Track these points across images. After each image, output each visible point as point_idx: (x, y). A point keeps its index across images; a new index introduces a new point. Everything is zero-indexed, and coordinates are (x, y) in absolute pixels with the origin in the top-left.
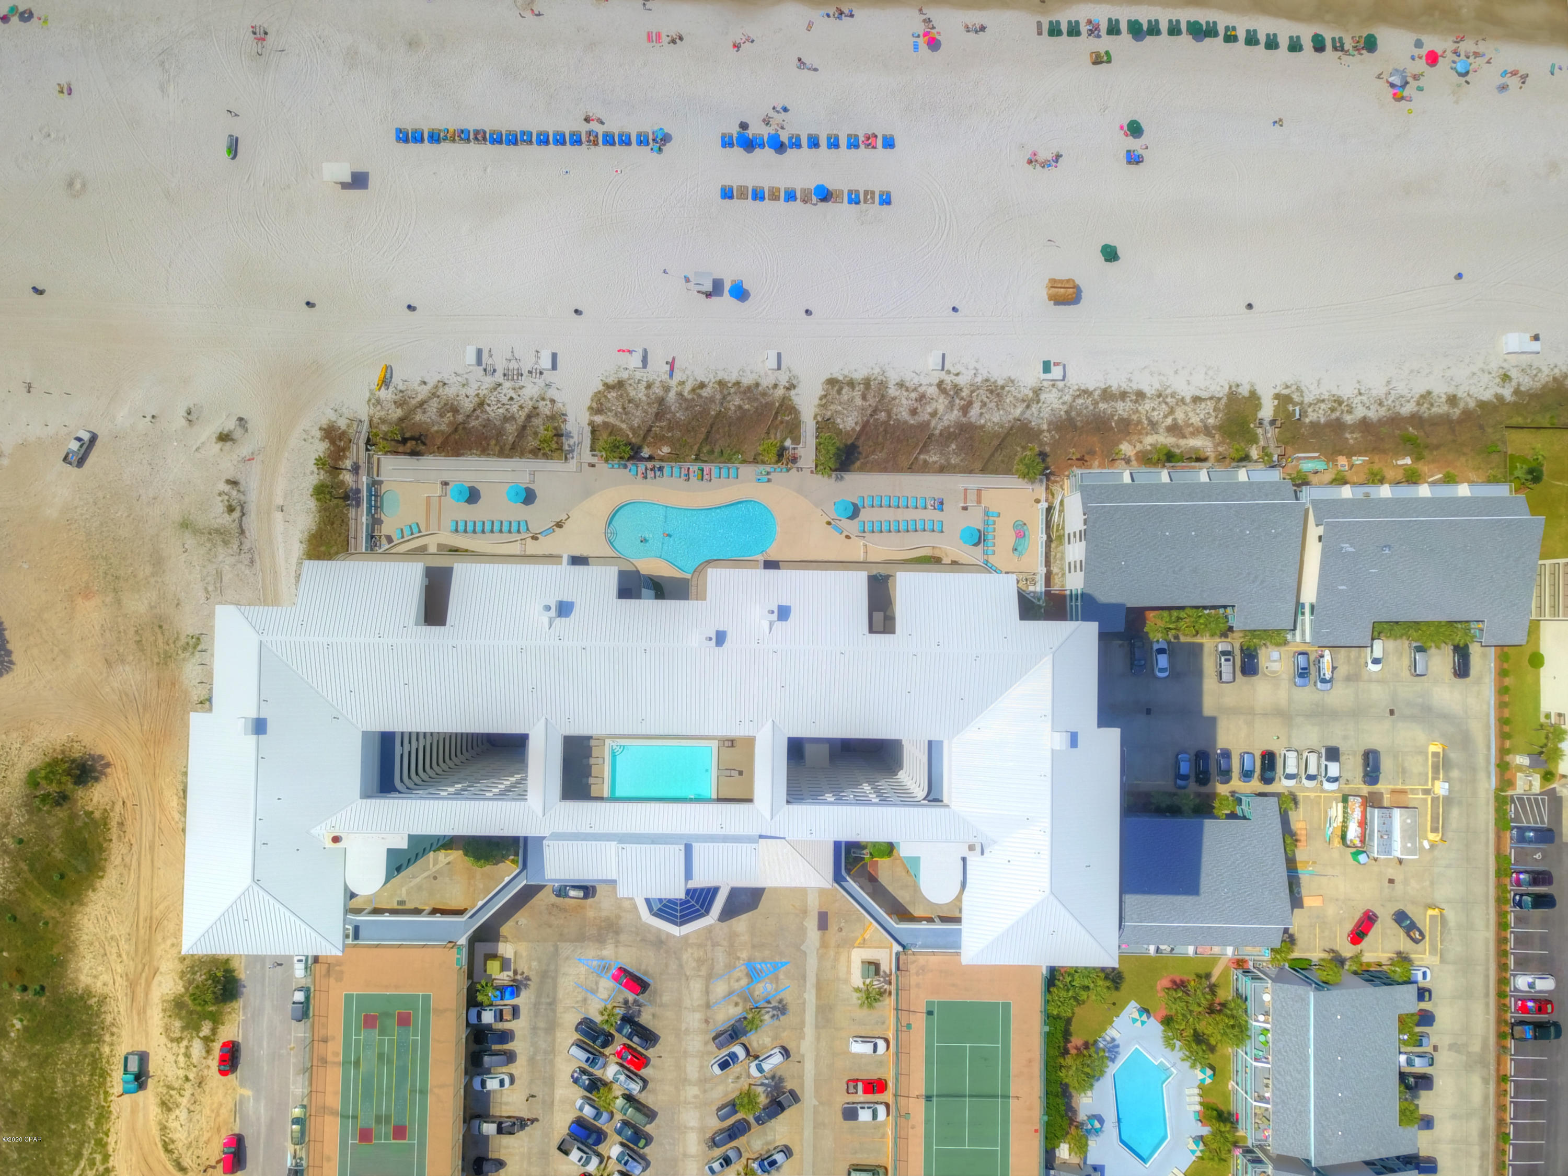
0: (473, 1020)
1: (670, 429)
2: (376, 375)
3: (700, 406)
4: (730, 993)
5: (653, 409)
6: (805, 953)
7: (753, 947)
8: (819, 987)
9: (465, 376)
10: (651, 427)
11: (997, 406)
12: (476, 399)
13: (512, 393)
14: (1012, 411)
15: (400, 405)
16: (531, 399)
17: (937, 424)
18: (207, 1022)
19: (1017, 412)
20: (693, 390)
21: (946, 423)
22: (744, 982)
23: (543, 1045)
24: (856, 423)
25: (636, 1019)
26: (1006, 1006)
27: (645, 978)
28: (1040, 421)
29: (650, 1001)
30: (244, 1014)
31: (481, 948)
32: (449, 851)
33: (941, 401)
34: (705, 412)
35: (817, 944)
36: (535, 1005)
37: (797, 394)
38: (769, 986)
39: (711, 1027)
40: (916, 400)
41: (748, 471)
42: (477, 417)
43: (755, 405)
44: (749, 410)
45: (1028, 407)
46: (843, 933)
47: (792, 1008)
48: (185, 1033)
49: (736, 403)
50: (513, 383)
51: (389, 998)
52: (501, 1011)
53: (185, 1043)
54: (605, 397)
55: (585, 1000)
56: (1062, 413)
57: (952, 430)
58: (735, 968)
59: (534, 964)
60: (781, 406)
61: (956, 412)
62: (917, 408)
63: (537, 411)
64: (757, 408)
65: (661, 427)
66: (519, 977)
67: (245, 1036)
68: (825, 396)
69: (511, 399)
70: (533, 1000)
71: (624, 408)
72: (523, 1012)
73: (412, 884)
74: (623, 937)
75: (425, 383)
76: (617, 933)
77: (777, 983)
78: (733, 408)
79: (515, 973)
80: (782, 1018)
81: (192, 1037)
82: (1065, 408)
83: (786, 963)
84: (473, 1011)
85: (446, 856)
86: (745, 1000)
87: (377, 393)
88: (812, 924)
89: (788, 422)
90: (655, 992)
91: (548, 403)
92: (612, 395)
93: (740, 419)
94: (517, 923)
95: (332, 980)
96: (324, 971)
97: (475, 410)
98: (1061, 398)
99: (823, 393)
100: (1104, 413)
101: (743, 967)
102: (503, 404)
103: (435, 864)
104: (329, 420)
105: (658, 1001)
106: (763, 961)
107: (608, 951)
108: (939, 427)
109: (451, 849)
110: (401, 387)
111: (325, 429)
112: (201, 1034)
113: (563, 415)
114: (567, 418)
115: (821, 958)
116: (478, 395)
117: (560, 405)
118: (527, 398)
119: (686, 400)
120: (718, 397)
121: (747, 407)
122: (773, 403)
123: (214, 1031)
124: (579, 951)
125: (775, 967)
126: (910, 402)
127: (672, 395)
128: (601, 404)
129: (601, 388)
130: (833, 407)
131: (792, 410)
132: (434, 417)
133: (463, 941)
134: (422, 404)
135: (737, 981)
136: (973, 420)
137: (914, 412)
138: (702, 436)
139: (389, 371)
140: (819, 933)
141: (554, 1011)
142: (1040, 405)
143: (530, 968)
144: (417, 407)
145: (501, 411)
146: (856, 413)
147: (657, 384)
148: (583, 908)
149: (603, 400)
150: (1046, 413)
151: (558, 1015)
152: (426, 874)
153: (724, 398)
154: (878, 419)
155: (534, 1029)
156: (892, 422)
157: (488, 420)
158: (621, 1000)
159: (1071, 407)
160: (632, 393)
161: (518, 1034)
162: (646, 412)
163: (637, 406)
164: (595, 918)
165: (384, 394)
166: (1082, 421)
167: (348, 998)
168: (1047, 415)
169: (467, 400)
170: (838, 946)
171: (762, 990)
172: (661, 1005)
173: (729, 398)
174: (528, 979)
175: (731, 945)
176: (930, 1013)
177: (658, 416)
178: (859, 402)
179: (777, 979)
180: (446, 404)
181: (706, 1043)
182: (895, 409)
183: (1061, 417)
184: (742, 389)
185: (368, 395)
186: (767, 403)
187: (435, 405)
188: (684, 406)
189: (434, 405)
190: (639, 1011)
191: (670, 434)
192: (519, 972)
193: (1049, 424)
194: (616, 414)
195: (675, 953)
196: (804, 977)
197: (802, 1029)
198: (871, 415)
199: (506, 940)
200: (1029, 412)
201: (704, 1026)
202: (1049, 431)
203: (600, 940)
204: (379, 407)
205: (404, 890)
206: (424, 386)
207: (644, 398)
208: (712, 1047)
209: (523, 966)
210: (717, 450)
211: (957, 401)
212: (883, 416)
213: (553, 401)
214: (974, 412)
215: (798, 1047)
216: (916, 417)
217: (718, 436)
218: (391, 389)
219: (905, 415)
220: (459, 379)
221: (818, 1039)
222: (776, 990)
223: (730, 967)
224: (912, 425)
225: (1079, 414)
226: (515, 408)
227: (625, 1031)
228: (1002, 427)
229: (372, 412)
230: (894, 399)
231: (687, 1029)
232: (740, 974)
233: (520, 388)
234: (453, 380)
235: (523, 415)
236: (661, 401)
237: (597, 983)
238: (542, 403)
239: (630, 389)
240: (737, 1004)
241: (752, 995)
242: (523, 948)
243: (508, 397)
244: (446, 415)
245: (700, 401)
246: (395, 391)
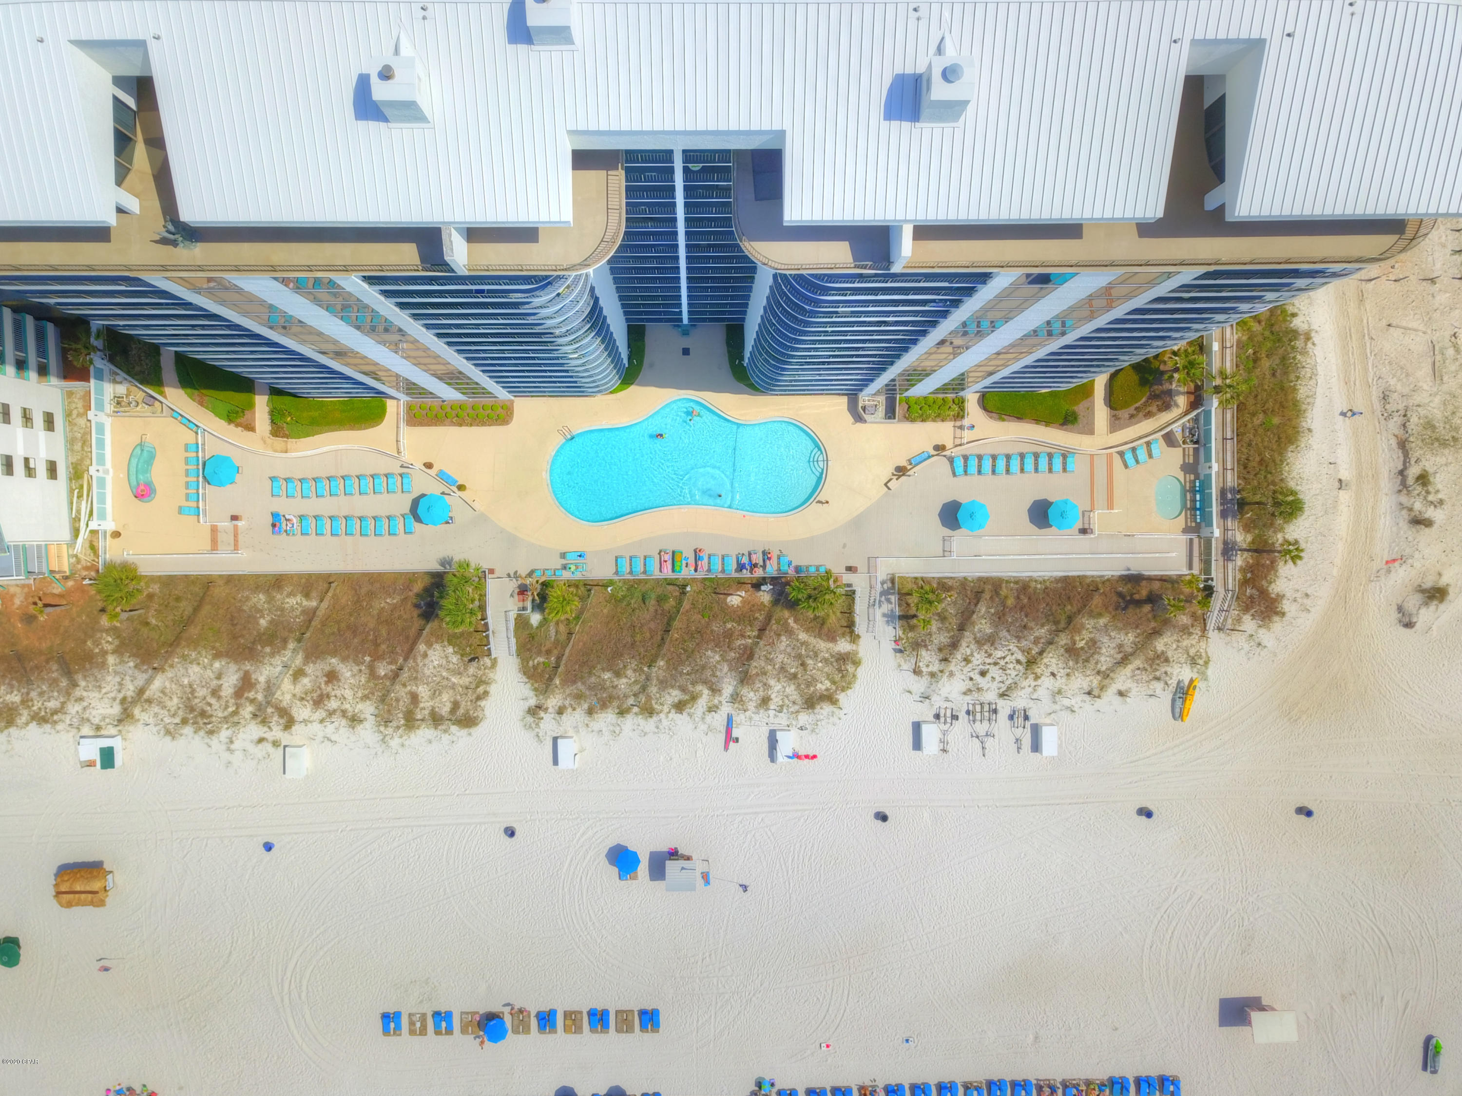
1: (729, 635)
2: (1197, 703)
3: (681, 674)
5: (756, 664)
9: (1057, 707)
10: (759, 637)
11: (193, 691)
12: (1038, 671)
13: (982, 682)
14: (167, 684)
15: (1158, 657)
16: (951, 674)
17: (292, 659)
19: (158, 682)
20: (694, 698)
21: (278, 661)
24: (425, 655)
28: (119, 668)
33: (288, 697)
34: (674, 665)
37: (526, 699)
40: (328, 696)
41: (601, 570)
42: (1036, 641)
43: (593, 679)
44: (603, 670)
45: (141, 691)
49: (624, 680)
50: (982, 699)
54: (834, 682)
56: (83, 683)
57: (268, 649)
60: (550, 679)
61: (262, 679)
62: (327, 683)
63: (941, 656)
64: (590, 673)
65: (743, 636)
68: (479, 698)
69: (983, 674)
71: (803, 664)
75: (1121, 694)
78: (629, 672)
82: (78, 692)
87: (1195, 676)
89: (539, 653)
91: (924, 669)
92: (823, 686)
93: (617, 654)
97: (1041, 653)
98: (85, 709)
99: (482, 703)
100: (12, 687)
102: (996, 664)
104: (1269, 629)
108: (288, 653)
110: (1158, 686)
111: (1277, 613)
113: (901, 651)
114: (894, 646)
116: (1037, 678)
117: (905, 666)
118: (958, 676)
119: (705, 682)
120: (653, 690)
121: (607, 675)
122: (565, 682)
126: (338, 693)
127: (728, 689)
128: (840, 670)
129: (841, 697)
130: (465, 680)
131: (531, 674)
132: (1105, 639)
134: (1124, 660)
136: (233, 667)
137: (332, 677)
138: (676, 624)
139: (1177, 710)
142: (120, 696)
144: (1132, 654)
145: (999, 654)
146: (427, 672)
147: (751, 706)
149: (837, 677)
150: (110, 682)
153: (644, 688)
154: (391, 663)
156: (367, 659)
157: (1019, 638)
159: (68, 694)
160: (791, 689)
162: (769, 660)
163: (783, 669)
165: (1183, 673)
166: (50, 671)
168: (109, 678)
169: (1053, 668)
173: (636, 688)
177: (749, 655)
178: (423, 691)
180: (1087, 660)
182: (363, 680)
183: (85, 677)
184: (615, 703)
185: (1210, 672)
186: (574, 682)
187: (1103, 659)
188: (708, 673)
189: (1105, 660)
191: (729, 626)
193: (103, 665)
194: (816, 655)
198: (401, 669)
200: (140, 681)
202: (104, 653)
204: (1192, 652)
206: (1123, 688)
207: (772, 682)
210: (652, 602)
211: (260, 697)
212: (383, 669)
213: (917, 672)
214: (230, 681)
216: (327, 668)
217: (652, 625)
218: (1173, 683)
219: (346, 671)
220: (1066, 702)
224: (334, 654)
225: (54, 682)
226: (978, 658)
228: (184, 657)
229: (1203, 644)
230: (365, 698)
233: (970, 690)
234: (1076, 701)
235: (964, 649)
236: (745, 679)
238: (935, 667)
239: (795, 696)
243: (988, 676)
244: (1086, 644)
245: (682, 681)
246: (1168, 678)
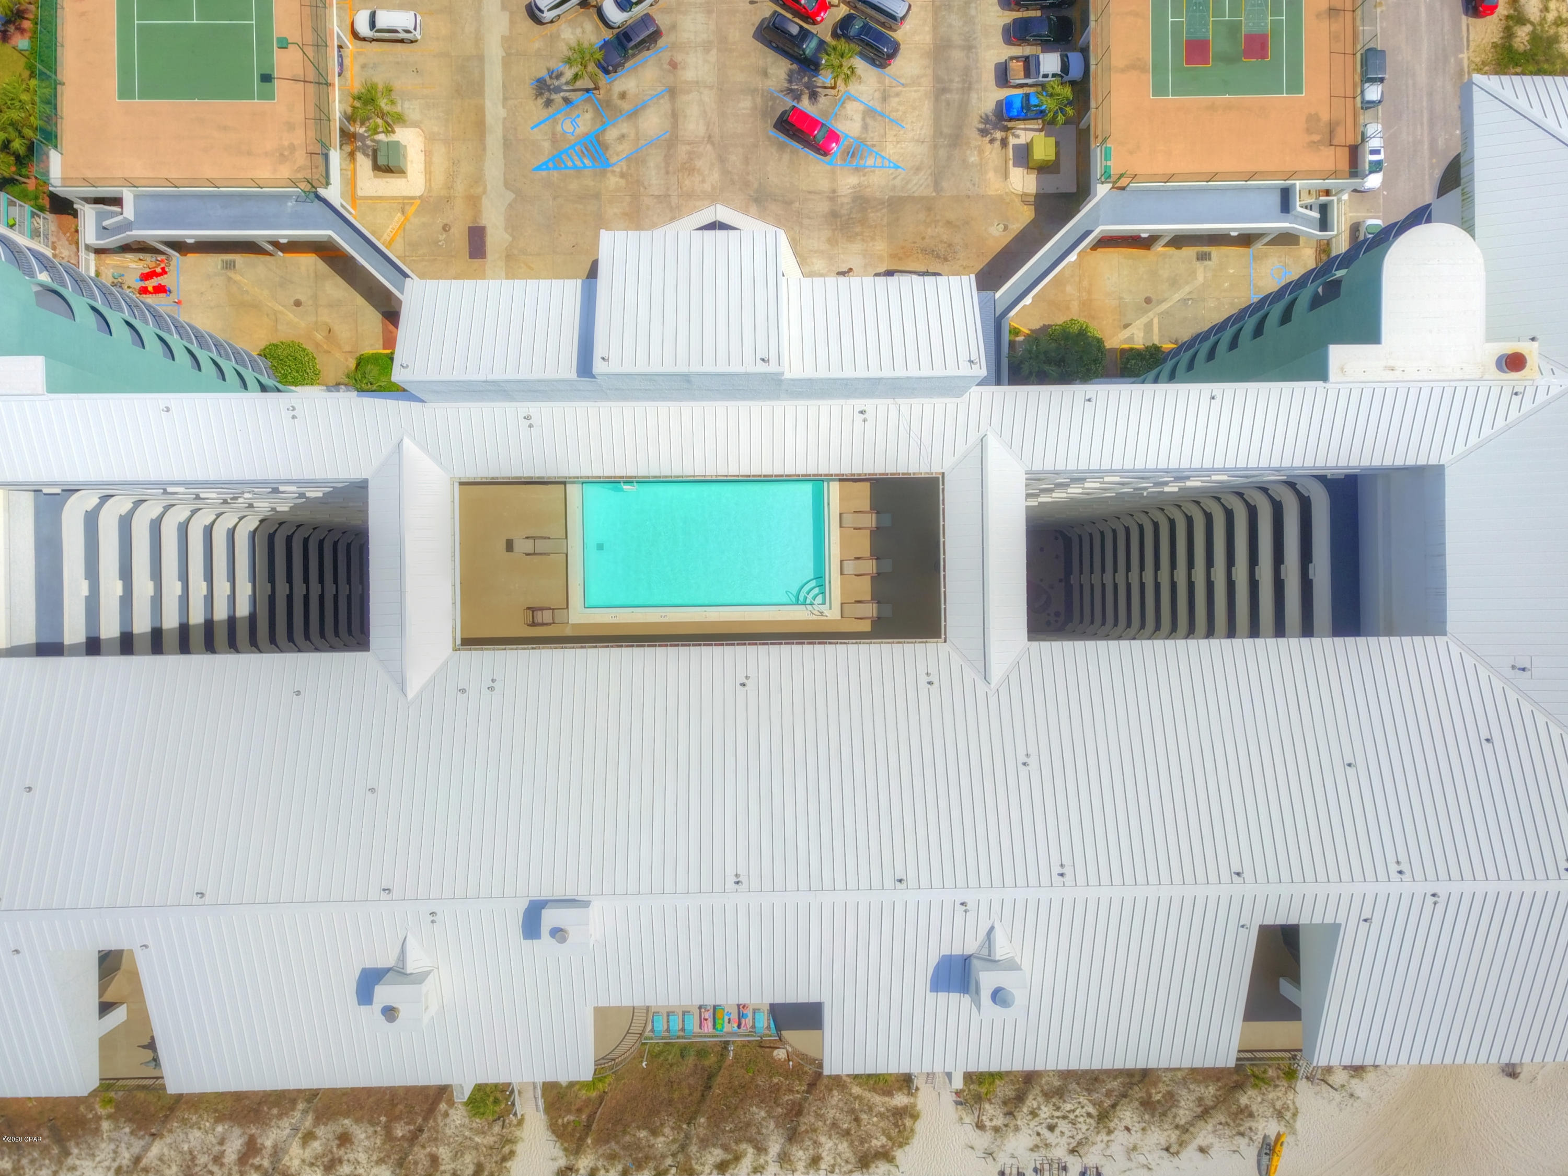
0: (1075, 58)
1: (776, 1090)
2: (1284, 1161)
3: (724, 1131)
4: (634, 114)
5: (808, 1120)
6: (507, 185)
7: (597, 196)
8: (480, 127)
9: (1132, 1165)
10: (808, 1092)
11: (193, 1158)
12: (1112, 1125)
13: (1051, 1137)
14: (166, 1151)
15: (1242, 1111)
16: (1017, 1129)
17: (303, 1119)
18: (1521, 48)
19: (156, 1149)
20: (737, 1158)
21: (285, 1123)
22: (612, 135)
23: (955, 20)
24: (446, 1115)
25: (795, 67)
26: (125, 92)
27: (782, 138)
28: (115, 1135)
29: (773, 99)
30: (1459, 62)
31: (1065, 182)
32: (1126, 346)
33: (296, 1162)
34: (716, 1121)
35: (486, 202)
36: (970, 89)
37: (555, 1159)
38: (568, 127)
39: (666, 56)
40: (340, 1161)
42: (1108, 1094)
43: (627, 1138)
44: (639, 1128)
45: (137, 1160)
46: (440, 222)
47: (527, 90)
48: (1552, 32)
49: (662, 1139)
50: (1050, 1155)
51: (1226, 87)
52: (1027, 75)
53: (1551, 16)
54: (890, 1138)
55: (885, 98)
56: (75, 1151)
57: (275, 1111)
58: (628, 159)
59: (973, 158)
60: (582, 1140)
61: (268, 1143)
62: (339, 1146)
63: (1006, 1110)
64: (624, 1132)
65: (791, 1091)
66: (999, 135)
67: (1456, 25)
68: (504, 1159)
69: (1051, 1128)
70: (974, 96)
71: (857, 1120)
72: (989, 76)
73: (1187, 289)
74: (823, 207)
75: (1202, 1150)
76: (834, 214)
77: (554, 134)
78: (667, 1131)
79: (1004, 143)
80: (543, 73)
81: (1541, 24)
82: (70, 1161)
83: (539, 168)
84: (1076, 72)
85: (1131, 339)
86: (608, 104)
87: (1282, 1129)
88: (496, 238)
89: (569, 1112)
90: (765, 114)
91: (988, 1124)
92: (879, 1142)
93: (653, 1112)
94: (1006, 228)
95: (1325, 117)
96: (1340, 131)
97: (1114, 1106)
99: (508, 1164)
101: (614, 160)
102: (1064, 1117)
103: (1148, 327)
104: (1362, 1079)
105: (759, 100)
106: (578, 171)
107: (848, 182)
108: (297, 1114)
109: (1123, 351)
110: (1242, 1142)
112: (1528, 28)
113: (961, 1103)
114: (954, 1097)
115: (478, 179)
116: (1110, 1132)
117: (967, 1119)
118: (1025, 1130)
119: (750, 1141)
120: (693, 1149)
121: (643, 1134)
122: (599, 1142)
123: (1509, 33)
124: (898, 182)
125: (556, 161)
126: (351, 1156)
127: (774, 1148)
128: (896, 1125)
129: (899, 1154)
130: (489, 1140)
131: (559, 1132)
132: (1184, 1092)
133: (1102, 190)
134: (1205, 1113)
135: (623, 136)
136: (237, 1131)
137: (344, 1139)
138: (719, 1080)
139: (1264, 1168)
140: (483, 222)
141: (937, 79)
142: (115, 1165)
143: (981, 151)
144: (1213, 1108)
145: (1068, 1107)
146: (449, 1132)
147: (801, 1166)
148: (893, 256)
149: (894, 1133)
150: (105, 1149)
151: (929, 71)
152: (1164, 306)
153: (683, 1148)
154: (408, 1124)
155: (969, 48)
156: (383, 1119)
157: (1089, 1091)
158: (822, 100)
159: (60, 1163)
160: (843, 1147)
161: (997, 37)
162: (819, 1116)
163: (834, 1125)
164: (873, 239)
165: (1269, 1127)
167: (1295, 86)
168: (103, 1146)
169: (1128, 1122)
170: (448, 199)
171: (580, 121)
172: (753, 91)
173: (674, 1147)
174: (983, 132)
175: (635, 197)
176: (267, 78)
177: (797, 1111)
178: (444, 1152)
179: (554, 141)
180: (1164, 1114)
181: (674, 27)
182: (378, 1142)
183: (77, 1144)
184: (652, 1164)
185: (1299, 1125)
186: (607, 1142)
187: (1181, 1112)
188: (754, 1130)
189: (1184, 1114)
190: (790, 81)
191: (775, 1080)
192: (997, 144)
193: (97, 1131)
194: (870, 1109)
195: (733, 182)
196: (507, 144)
197: (508, 55)
198: (421, 1130)
199: (1023, 198)
200: (136, 1150)
201: (679, 58)
202: (98, 1118)
203: (862, 201)
204: (1278, 1105)
205: (1200, 278)
206: (1204, 1144)
207: (823, 1139)
208: (662, 20)
209: (993, 153)
210: (691, 1060)
211: (266, 1163)
212: (400, 1131)
213: (980, 1126)
214: (234, 1146)
215: (512, 23)
216: (339, 1130)
217: (692, 1081)
218: (1259, 1138)
219: (360, 1133)
220: (1141, 1159)
221: (478, 38)
222: (555, 122)
223: (636, 159)
224: (347, 1115)
225: (45, 1150)
226: (1046, 1111)
227: (813, 44)
228: (184, 1122)
229: (1291, 1095)
230: (380, 1161)
231: (707, 50)
232: (620, 148)
233: (1037, 1146)
234: (1156, 1157)
235: (1031, 1102)
236: (793, 1137)
237: (865, 127)
238: (999, 1121)
239: (848, 1154)
240: (623, 96)
241: (597, 111)
242: (993, 185)
243: (1057, 1131)
244: (1163, 1097)
245: (724, 1139)
246: (1253, 1134)
